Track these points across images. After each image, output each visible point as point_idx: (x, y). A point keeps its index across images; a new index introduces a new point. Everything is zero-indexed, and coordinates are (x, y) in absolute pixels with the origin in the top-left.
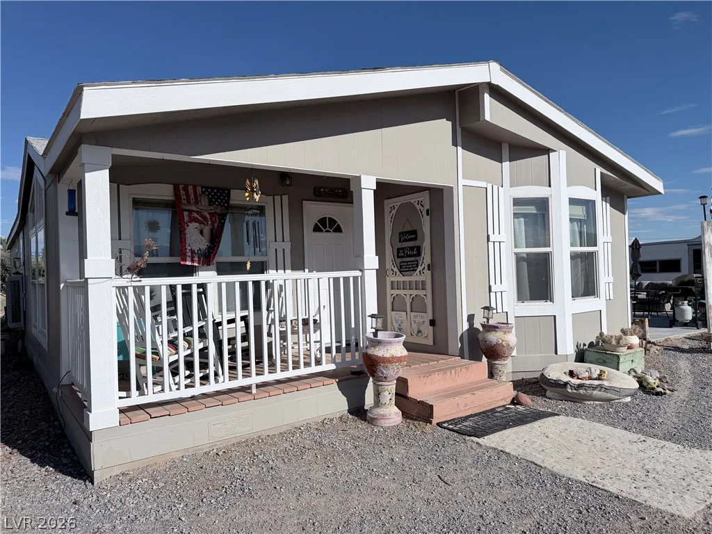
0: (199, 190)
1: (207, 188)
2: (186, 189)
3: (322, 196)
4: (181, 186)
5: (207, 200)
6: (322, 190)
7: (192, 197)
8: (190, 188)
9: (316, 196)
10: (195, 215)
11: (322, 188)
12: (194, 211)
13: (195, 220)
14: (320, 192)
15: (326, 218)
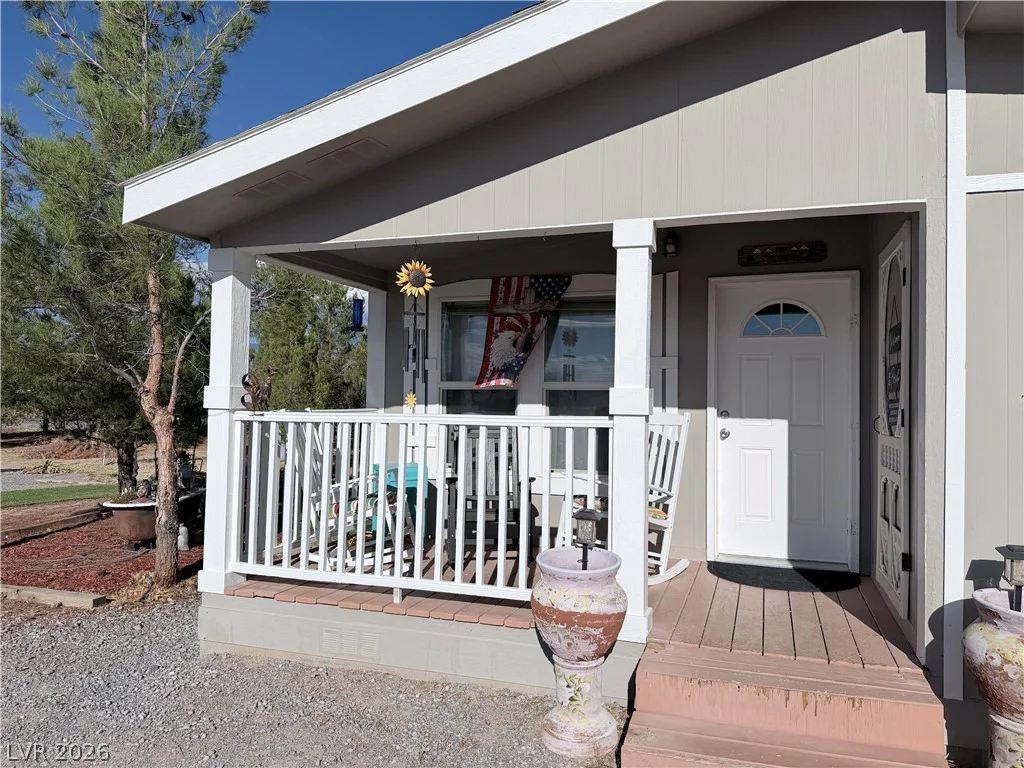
0: (526, 282)
1: (537, 278)
2: (508, 284)
3: (757, 264)
4: (502, 279)
5: (533, 294)
6: (757, 251)
7: (513, 294)
8: (515, 280)
9: (742, 264)
10: (512, 319)
11: (756, 247)
12: (509, 315)
13: (511, 327)
14: (751, 255)
15: (779, 305)
